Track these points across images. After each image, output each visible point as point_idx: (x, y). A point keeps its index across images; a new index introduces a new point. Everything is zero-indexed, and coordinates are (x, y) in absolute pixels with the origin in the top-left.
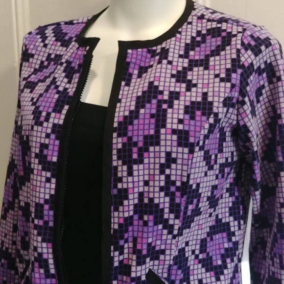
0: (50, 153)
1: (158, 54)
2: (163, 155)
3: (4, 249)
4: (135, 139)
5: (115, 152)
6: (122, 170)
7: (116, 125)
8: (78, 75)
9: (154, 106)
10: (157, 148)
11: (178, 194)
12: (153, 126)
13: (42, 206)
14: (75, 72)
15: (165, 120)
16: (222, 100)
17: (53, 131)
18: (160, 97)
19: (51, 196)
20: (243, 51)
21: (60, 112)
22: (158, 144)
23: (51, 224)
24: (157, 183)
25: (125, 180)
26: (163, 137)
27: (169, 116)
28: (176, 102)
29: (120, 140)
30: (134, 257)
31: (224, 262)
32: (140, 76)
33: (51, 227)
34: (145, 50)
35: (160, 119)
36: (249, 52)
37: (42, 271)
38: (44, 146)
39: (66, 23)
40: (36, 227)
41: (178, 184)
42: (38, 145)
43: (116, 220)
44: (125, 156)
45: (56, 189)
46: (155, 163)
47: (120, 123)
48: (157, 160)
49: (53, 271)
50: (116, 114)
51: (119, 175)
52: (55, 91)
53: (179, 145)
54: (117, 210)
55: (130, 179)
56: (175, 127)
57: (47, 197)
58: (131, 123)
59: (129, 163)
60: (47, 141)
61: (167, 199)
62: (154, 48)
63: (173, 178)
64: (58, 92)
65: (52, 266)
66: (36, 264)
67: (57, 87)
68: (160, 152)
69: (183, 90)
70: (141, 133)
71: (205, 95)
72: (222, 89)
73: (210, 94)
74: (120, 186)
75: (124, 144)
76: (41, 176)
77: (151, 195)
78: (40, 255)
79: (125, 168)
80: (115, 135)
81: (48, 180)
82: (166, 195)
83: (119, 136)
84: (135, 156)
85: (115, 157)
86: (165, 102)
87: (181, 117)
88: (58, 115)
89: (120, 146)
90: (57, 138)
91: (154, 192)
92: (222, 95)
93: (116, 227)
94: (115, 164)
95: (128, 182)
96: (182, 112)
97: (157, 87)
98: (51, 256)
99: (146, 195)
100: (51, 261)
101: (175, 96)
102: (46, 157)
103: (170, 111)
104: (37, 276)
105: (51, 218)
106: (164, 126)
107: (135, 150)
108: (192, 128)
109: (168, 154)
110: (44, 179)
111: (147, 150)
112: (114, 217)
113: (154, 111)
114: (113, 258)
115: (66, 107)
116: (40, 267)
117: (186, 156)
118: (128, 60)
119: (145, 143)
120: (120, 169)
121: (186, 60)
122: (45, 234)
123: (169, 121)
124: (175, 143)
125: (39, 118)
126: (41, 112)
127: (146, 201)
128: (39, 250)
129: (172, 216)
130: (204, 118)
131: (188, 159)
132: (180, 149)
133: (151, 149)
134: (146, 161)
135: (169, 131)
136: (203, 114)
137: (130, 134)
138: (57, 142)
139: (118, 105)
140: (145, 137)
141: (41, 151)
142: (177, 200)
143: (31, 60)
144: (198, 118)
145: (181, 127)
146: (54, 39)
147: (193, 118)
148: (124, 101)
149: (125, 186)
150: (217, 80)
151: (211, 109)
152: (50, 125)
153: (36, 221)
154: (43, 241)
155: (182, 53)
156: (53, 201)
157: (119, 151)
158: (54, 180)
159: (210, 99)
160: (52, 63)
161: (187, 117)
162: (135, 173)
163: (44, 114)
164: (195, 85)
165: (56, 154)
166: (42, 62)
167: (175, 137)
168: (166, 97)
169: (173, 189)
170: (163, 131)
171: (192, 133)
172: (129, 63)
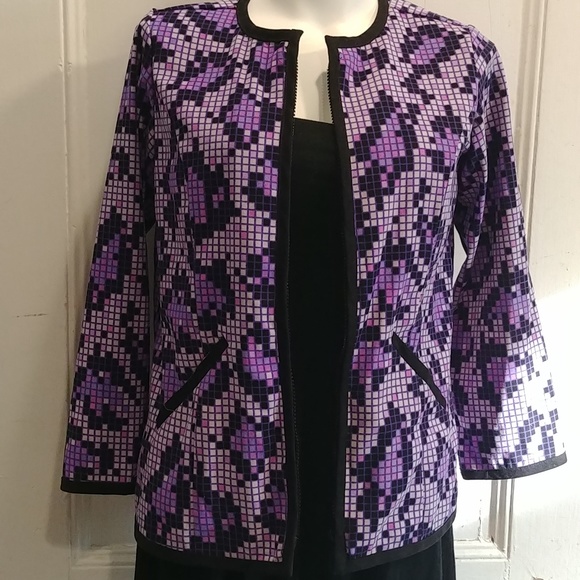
0: (267, 185)
1: (371, 56)
2: (417, 182)
3: (103, 355)
4: (382, 163)
5: (355, 181)
6: (369, 204)
7: (351, 146)
8: (281, 81)
9: (396, 122)
10: (410, 174)
11: (429, 233)
12: (401, 146)
13: (259, 258)
14: (274, 76)
15: (415, 139)
16: (468, 114)
17: (267, 156)
18: (398, 110)
19: (271, 244)
20: (476, 56)
21: (271, 130)
22: (411, 168)
23: (272, 282)
24: (410, 219)
25: (373, 215)
26: (416, 159)
27: (418, 133)
28: (418, 117)
29: (361, 165)
30: (383, 315)
31: (445, 327)
32: (357, 84)
33: (271, 286)
34: (355, 50)
35: (409, 138)
36: (481, 57)
37: (260, 347)
38: (255, 177)
39: (202, 7)
40: (250, 288)
41: (430, 219)
42: (246, 176)
43: (363, 268)
44: (371, 184)
45: (277, 235)
46: (406, 193)
47: (356, 144)
48: (410, 190)
49: (273, 346)
50: (349, 133)
51: (365, 209)
52: (252, 102)
53: (434, 169)
54: (363, 255)
55: (380, 214)
56: (428, 147)
57: (266, 245)
58: (374, 143)
59: (378, 193)
60: (260, 169)
61: (418, 239)
62: (363, 48)
63: (425, 212)
64: (258, 104)
65: (273, 339)
66: (251, 339)
67: (253, 97)
68: (413, 178)
69: (421, 102)
70: (388, 155)
71: (448, 108)
72: (466, 102)
73: (454, 107)
74: (367, 224)
75: (368, 171)
76: (255, 217)
77: (403, 235)
78: (258, 325)
79: (372, 200)
80: (353, 159)
81: (266, 223)
82: (418, 234)
83: (359, 160)
84: (385, 185)
85: (356, 188)
86: (406, 116)
87: (431, 135)
88: (269, 134)
89: (362, 173)
90: (274, 165)
91: (406, 230)
92: (467, 108)
93: (364, 276)
94: (356, 196)
95: (377, 219)
96: (430, 128)
97: (391, 98)
98: (272, 325)
99: (395, 235)
100: (273, 332)
101: (414, 110)
102: (261, 191)
103: (416, 127)
104: (252, 354)
105: (272, 274)
106: (416, 146)
107: (384, 176)
108: (446, 149)
109: (423, 181)
110: (259, 222)
111: (398, 177)
112: (360, 265)
113: (398, 128)
114: (359, 318)
115: (278, 124)
116: (257, 341)
117: (440, 184)
118: (342, 62)
119: (395, 168)
120: (365, 202)
121: (409, 66)
122: (264, 296)
123: (420, 139)
124: (430, 168)
125: (241, 138)
126: (242, 131)
127: (395, 242)
128: (257, 319)
129: (422, 261)
130: (456, 136)
131: (443, 187)
132: (435, 175)
133: (403, 175)
134: (397, 191)
135: (423, 152)
136: (454, 132)
137: (374, 157)
138: (275, 171)
139: (346, 120)
140: (395, 160)
141: (252, 183)
142: (428, 241)
143: (170, 59)
144: (449, 136)
145: (434, 147)
146: (198, 29)
147: (443, 136)
148: (351, 115)
149: (374, 223)
150: (457, 90)
151: (460, 126)
152: (262, 148)
153: (250, 280)
154: (263, 305)
155: (401, 55)
156: (274, 250)
157: (361, 179)
158: (273, 223)
159: (456, 114)
160: (210, 65)
161: (437, 135)
162: (386, 207)
163: (247, 133)
164: (432, 97)
165: (275, 186)
166: (190, 64)
167: (429, 160)
168: (406, 111)
169: (424, 226)
170: (416, 152)
171: (447, 155)
172: (344, 66)
